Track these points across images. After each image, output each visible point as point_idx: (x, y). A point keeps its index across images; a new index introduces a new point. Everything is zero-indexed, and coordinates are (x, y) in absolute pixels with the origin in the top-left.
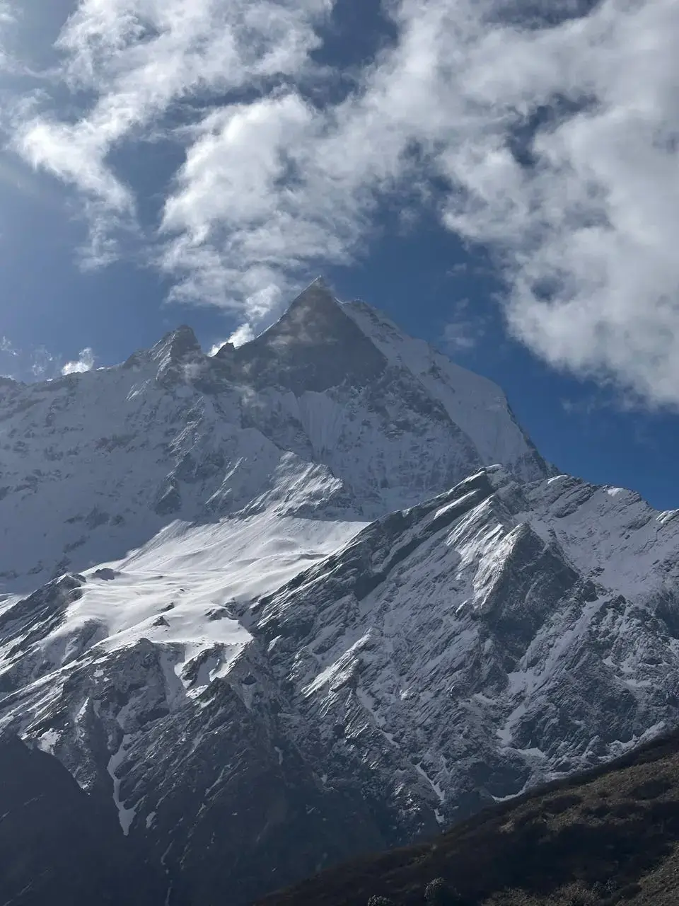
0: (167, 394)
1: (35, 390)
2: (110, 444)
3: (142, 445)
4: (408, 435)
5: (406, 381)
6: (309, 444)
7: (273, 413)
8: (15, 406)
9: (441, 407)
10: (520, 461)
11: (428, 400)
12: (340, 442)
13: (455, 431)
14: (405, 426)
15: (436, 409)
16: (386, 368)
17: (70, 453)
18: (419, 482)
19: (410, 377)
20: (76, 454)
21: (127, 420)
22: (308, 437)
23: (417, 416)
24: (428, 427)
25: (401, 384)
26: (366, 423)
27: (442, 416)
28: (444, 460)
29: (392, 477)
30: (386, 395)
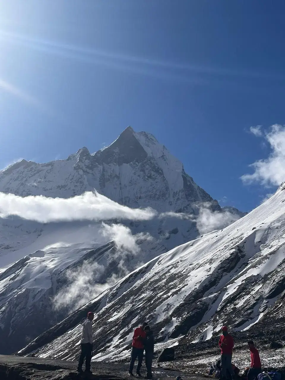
0: (76, 172)
1: (42, 166)
2: (60, 187)
3: (69, 189)
4: (150, 180)
5: (152, 161)
6: (120, 184)
7: (111, 173)
8: (36, 172)
9: (162, 171)
10: (180, 191)
11: (158, 168)
12: (130, 183)
13: (164, 179)
14: (150, 177)
15: (160, 171)
16: (147, 157)
17: (50, 189)
18: (151, 197)
19: (154, 160)
20: (51, 190)
21: (65, 180)
22: (120, 181)
23: (154, 173)
24: (157, 177)
25: (151, 162)
26: (139, 176)
27: (162, 174)
28: (159, 190)
29: (142, 195)
30: (146, 166)
